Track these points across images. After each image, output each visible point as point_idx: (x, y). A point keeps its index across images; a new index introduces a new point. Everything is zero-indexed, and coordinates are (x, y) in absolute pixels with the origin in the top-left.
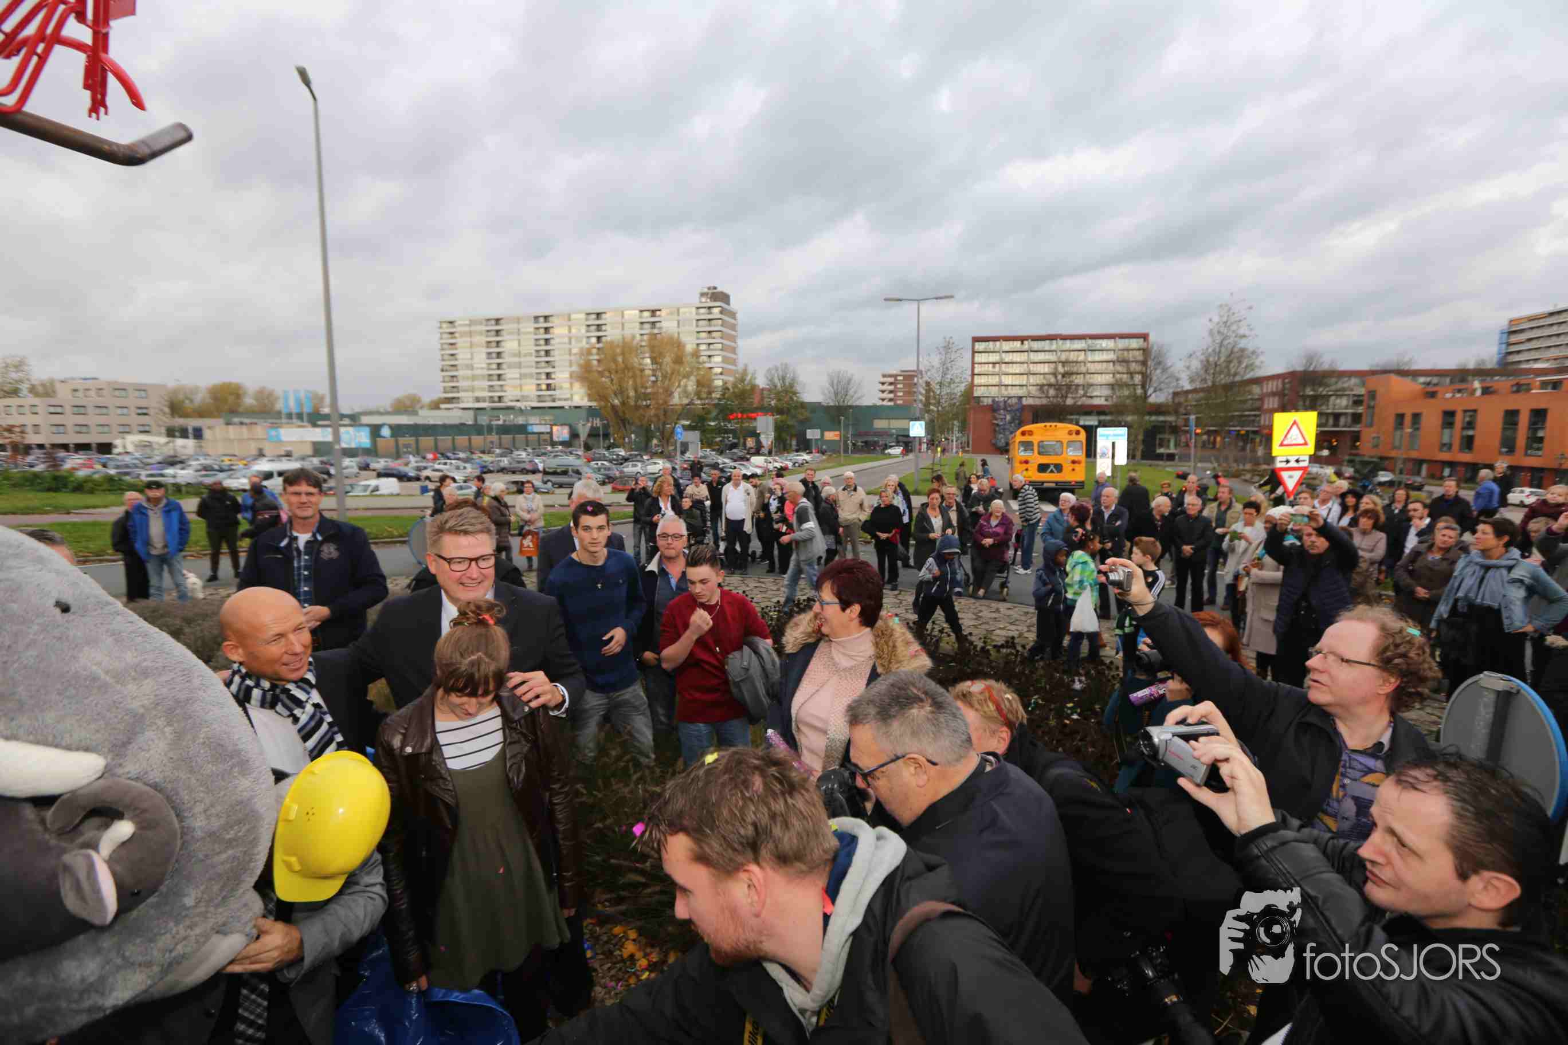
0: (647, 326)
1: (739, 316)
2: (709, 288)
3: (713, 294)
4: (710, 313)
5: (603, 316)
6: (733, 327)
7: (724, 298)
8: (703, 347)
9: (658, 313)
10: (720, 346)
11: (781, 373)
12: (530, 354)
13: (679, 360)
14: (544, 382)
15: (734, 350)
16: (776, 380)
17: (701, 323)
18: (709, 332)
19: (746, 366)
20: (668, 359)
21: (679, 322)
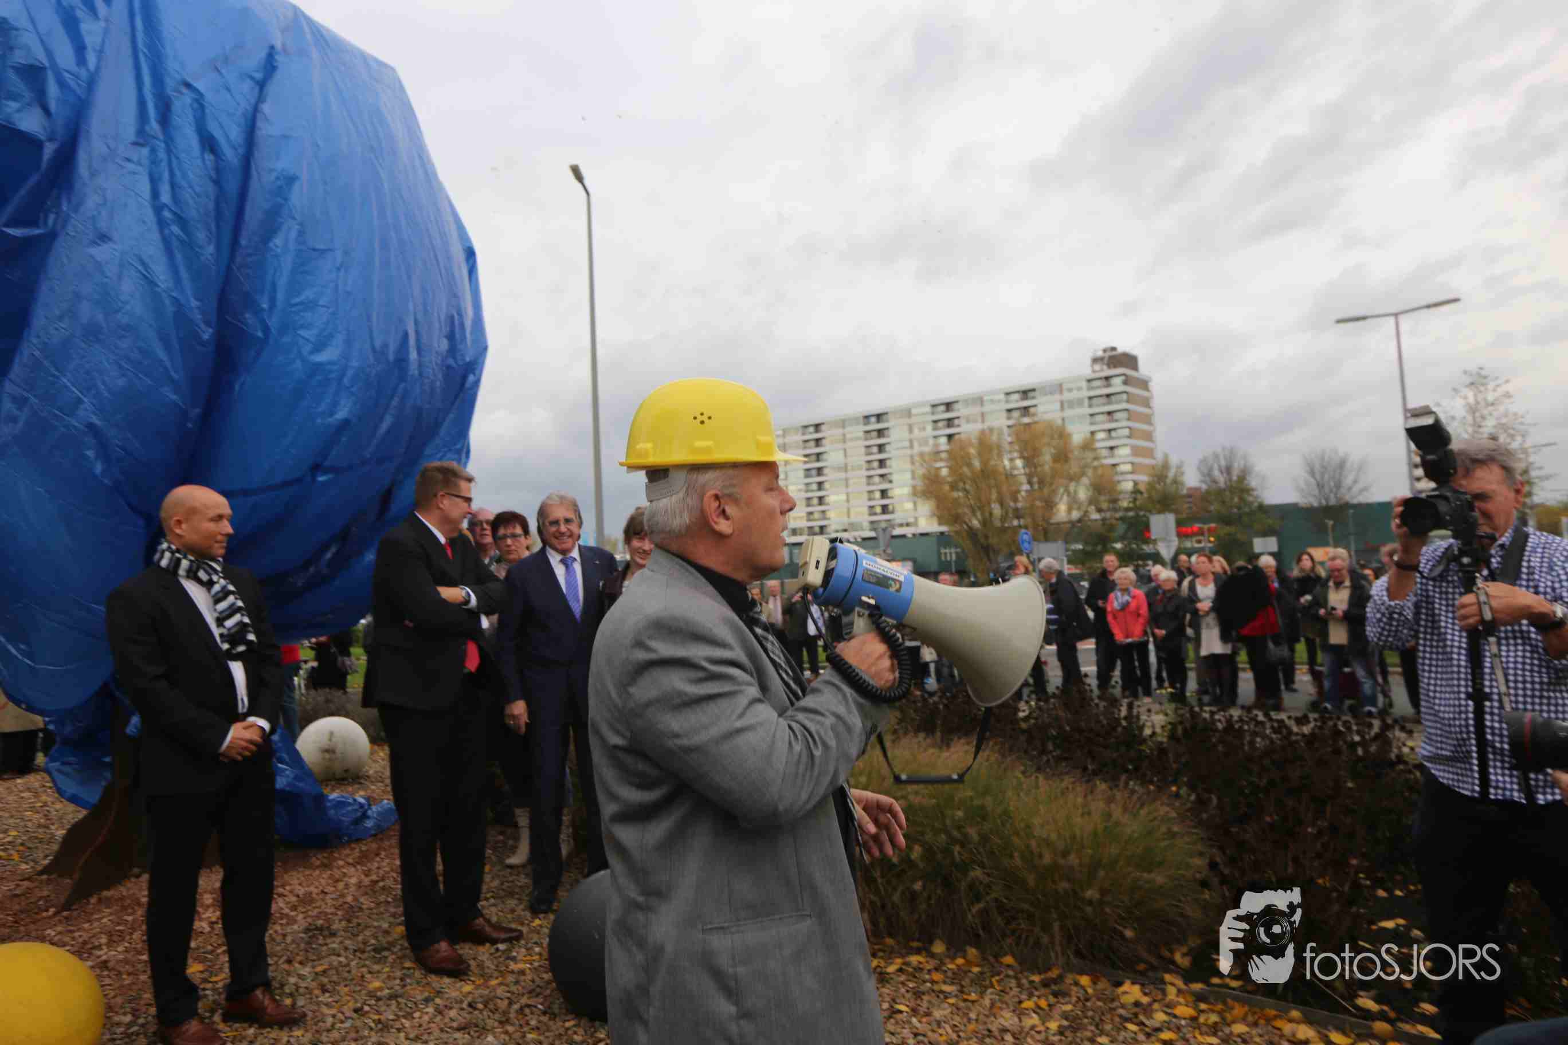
0: (1016, 414)
1: (1152, 385)
2: (1105, 351)
3: (1111, 358)
4: (1109, 386)
5: (956, 406)
6: (1146, 402)
7: (1129, 361)
8: (1101, 435)
9: (1031, 394)
10: (1126, 432)
11: (1223, 463)
12: (860, 468)
13: (1062, 456)
14: (879, 502)
15: (1149, 436)
16: (1216, 473)
17: (1095, 401)
18: (1109, 413)
19: (1166, 456)
20: (1046, 457)
21: (1062, 403)
